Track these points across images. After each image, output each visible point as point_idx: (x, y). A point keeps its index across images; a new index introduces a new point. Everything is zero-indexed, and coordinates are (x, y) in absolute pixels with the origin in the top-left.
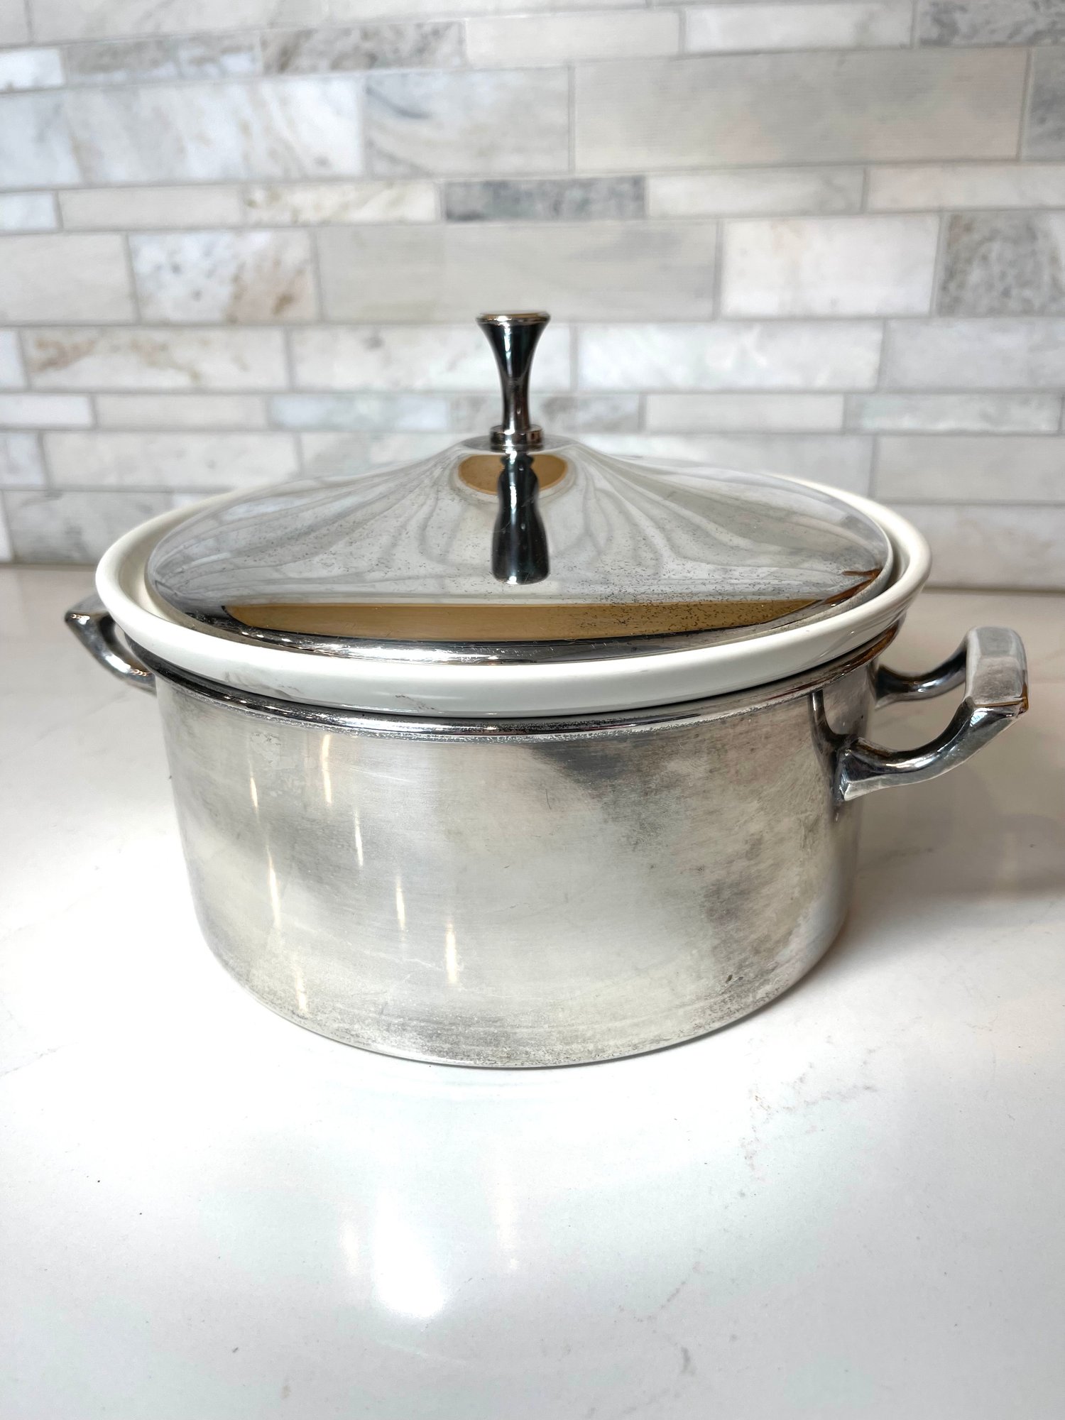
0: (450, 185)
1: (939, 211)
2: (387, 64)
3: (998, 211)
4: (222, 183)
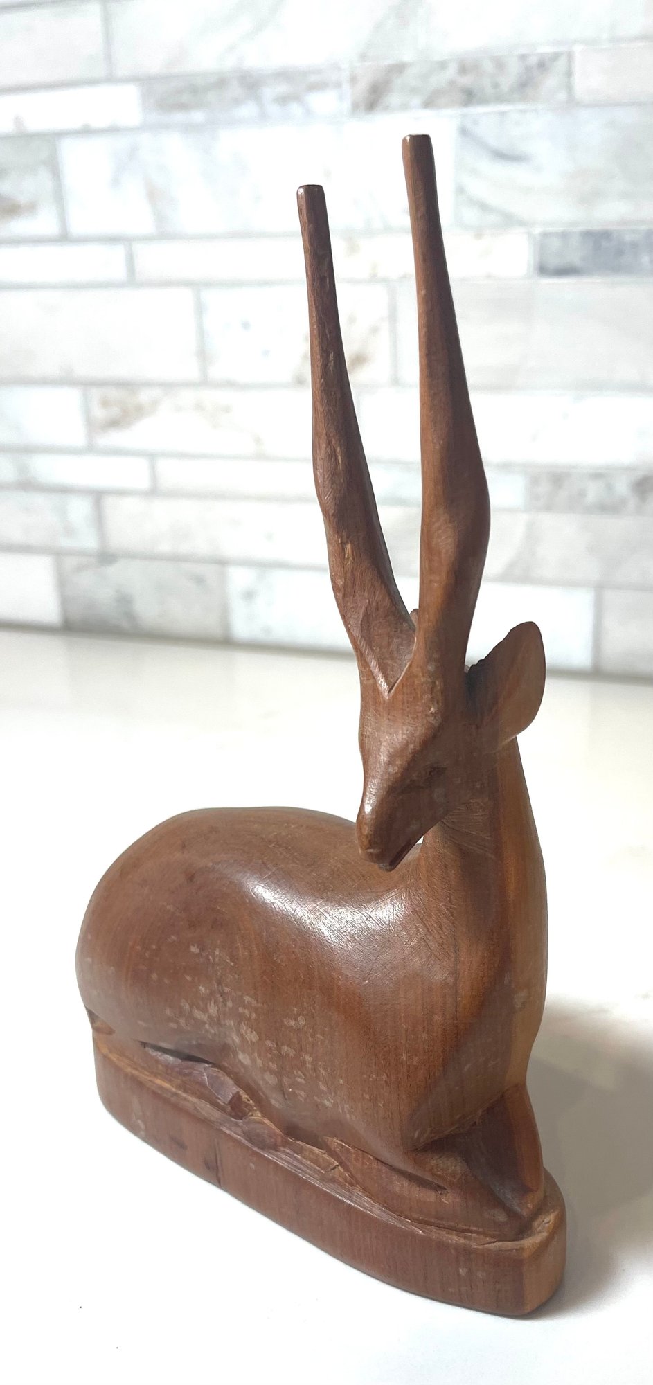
0: (545, 235)
2: (484, 101)
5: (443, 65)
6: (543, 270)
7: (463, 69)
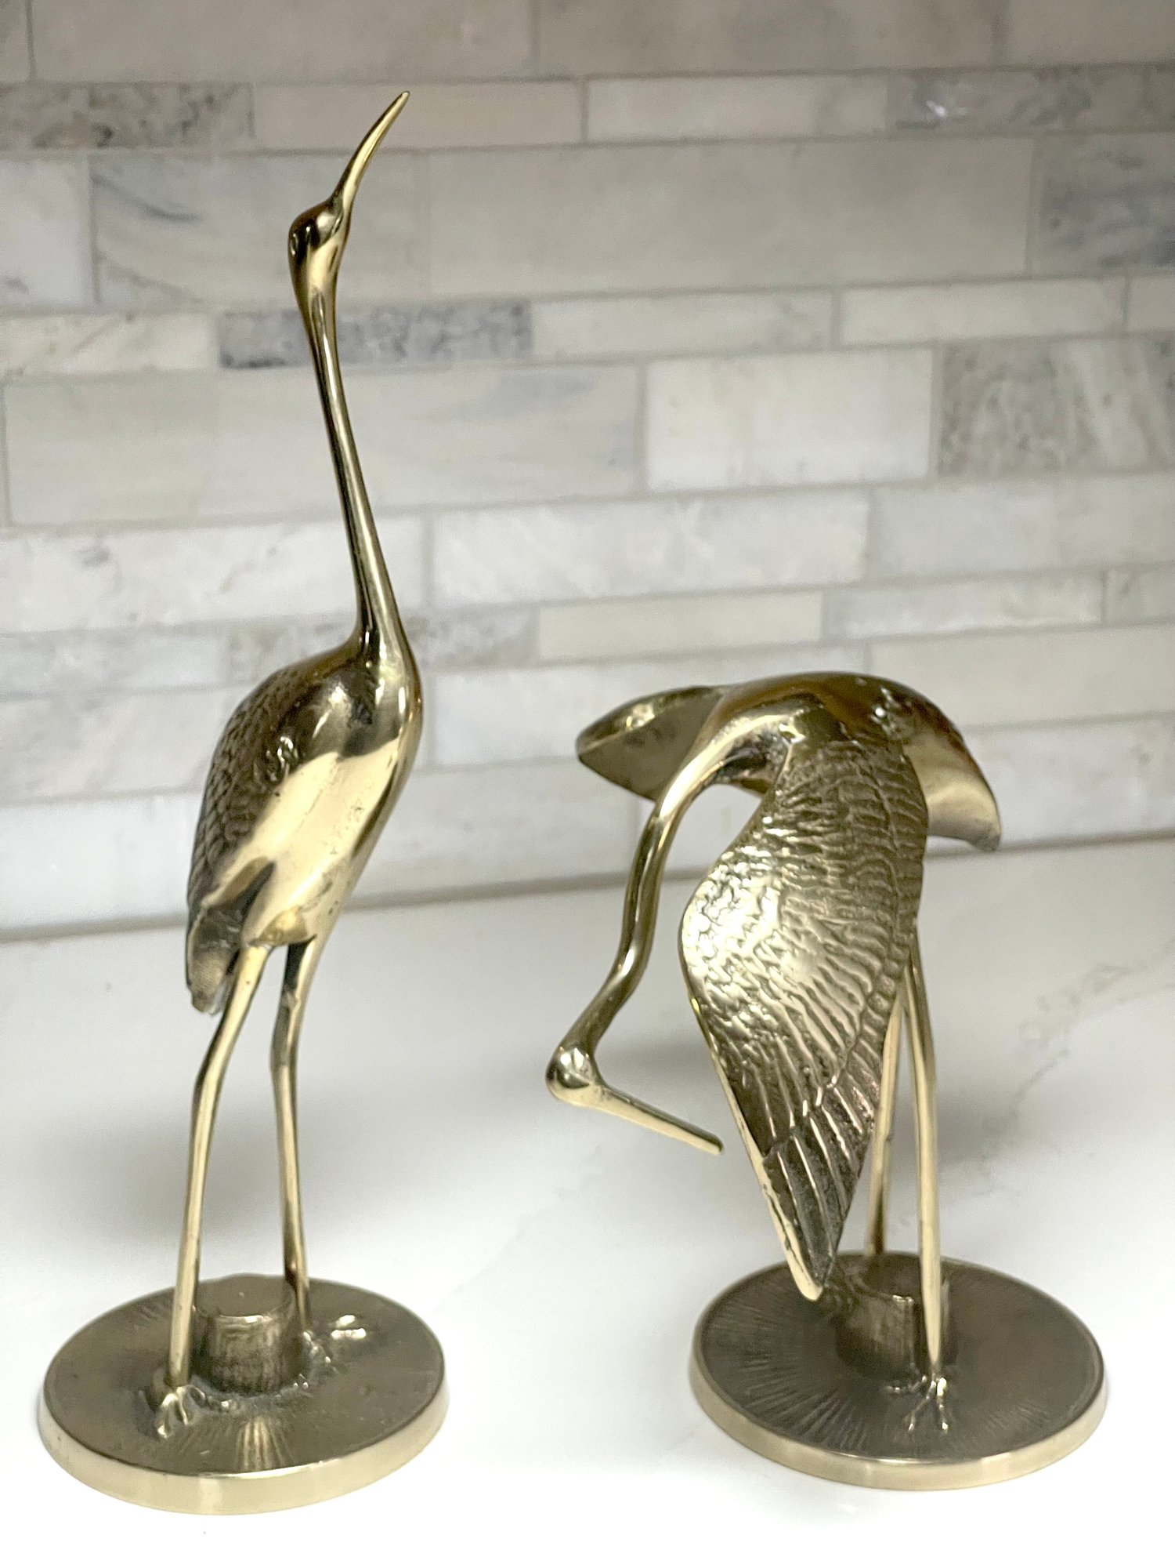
0: (229, 315)
1: (932, 345)
2: (129, 143)
3: (1006, 342)
5: (63, 92)
6: (227, 361)
7: (93, 102)
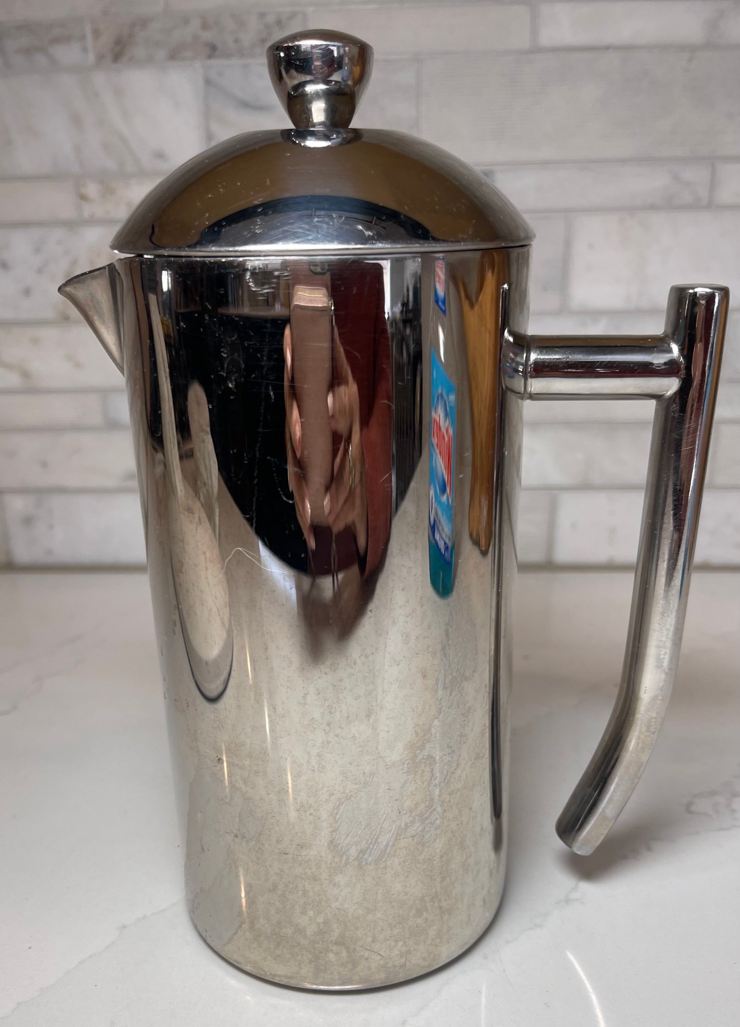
4: (53, 177)
5: (186, 21)
